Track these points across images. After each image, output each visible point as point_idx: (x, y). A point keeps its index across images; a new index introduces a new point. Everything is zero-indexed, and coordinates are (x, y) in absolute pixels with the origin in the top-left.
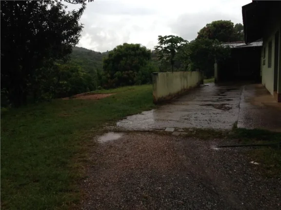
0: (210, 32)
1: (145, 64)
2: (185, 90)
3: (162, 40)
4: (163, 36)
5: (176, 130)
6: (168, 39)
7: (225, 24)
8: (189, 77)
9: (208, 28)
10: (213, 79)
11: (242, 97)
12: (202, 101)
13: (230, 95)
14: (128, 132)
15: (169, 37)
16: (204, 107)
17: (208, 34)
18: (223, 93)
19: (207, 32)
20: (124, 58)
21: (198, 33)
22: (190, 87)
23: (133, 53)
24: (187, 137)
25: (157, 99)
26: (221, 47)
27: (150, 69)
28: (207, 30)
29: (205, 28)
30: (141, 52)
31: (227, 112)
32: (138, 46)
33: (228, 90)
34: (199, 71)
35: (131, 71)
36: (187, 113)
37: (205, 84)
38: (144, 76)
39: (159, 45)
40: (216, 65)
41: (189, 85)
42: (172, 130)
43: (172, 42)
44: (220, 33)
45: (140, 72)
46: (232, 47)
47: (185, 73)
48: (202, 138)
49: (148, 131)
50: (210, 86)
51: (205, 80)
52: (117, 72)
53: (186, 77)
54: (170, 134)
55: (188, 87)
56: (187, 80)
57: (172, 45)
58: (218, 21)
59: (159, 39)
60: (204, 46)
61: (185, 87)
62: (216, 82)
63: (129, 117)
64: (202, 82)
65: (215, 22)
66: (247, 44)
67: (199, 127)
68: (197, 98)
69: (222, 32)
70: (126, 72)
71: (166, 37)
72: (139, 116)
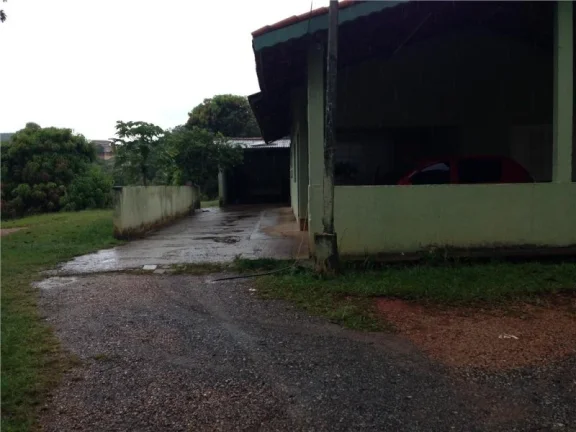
0: (211, 114)
1: (84, 170)
2: (167, 217)
3: (123, 129)
4: (125, 122)
5: (159, 267)
6: (135, 127)
7: (237, 103)
8: (174, 196)
9: (207, 106)
10: (217, 202)
11: (258, 226)
12: (197, 233)
13: (240, 224)
14: (85, 275)
15: (137, 124)
16: (200, 241)
17: (208, 117)
18: (231, 221)
19: (207, 113)
20: (35, 157)
21: (190, 114)
22: (177, 213)
23: (55, 146)
24: (175, 274)
25: (121, 231)
26: (228, 145)
27: (95, 180)
28: (205, 109)
29: (201, 105)
30: (74, 145)
31: (232, 245)
32: (67, 132)
33: (240, 218)
34: (193, 185)
35: (53, 184)
36: (173, 249)
37: (204, 209)
38: (82, 194)
39: (117, 137)
40: (220, 176)
41: (175, 209)
42: (153, 267)
43: (142, 134)
44: (229, 118)
45: (72, 185)
46: (244, 147)
47: (168, 188)
48: (196, 274)
49: (118, 271)
50: (212, 212)
51: (202, 203)
52: (20, 186)
53: (169, 197)
54: (150, 272)
55: (174, 214)
56: (171, 201)
57: (142, 139)
58: (225, 96)
59: (118, 127)
60: (199, 144)
61: (169, 214)
62: (221, 205)
63: (77, 259)
64: (197, 205)
65: (220, 96)
66: (267, 143)
67: (191, 262)
68: (190, 230)
69: (231, 116)
70: (42, 185)
71: (130, 124)
72: (94, 256)
